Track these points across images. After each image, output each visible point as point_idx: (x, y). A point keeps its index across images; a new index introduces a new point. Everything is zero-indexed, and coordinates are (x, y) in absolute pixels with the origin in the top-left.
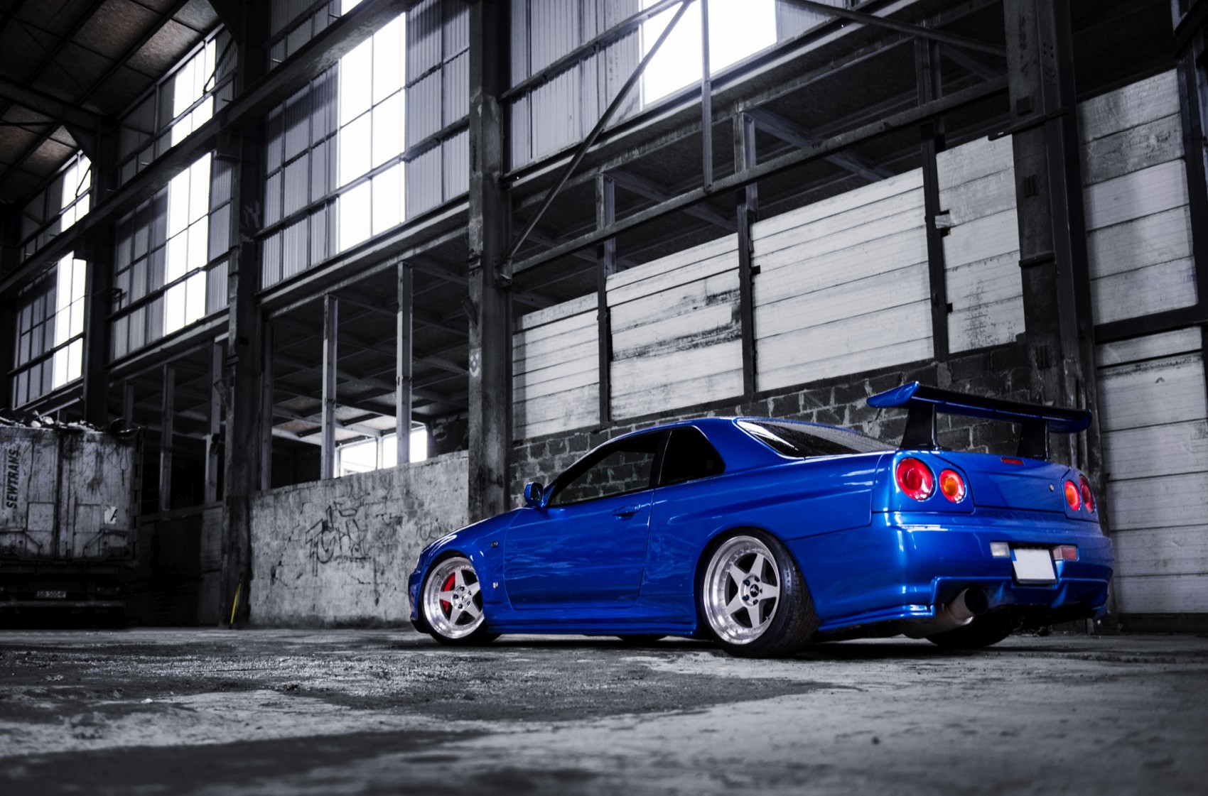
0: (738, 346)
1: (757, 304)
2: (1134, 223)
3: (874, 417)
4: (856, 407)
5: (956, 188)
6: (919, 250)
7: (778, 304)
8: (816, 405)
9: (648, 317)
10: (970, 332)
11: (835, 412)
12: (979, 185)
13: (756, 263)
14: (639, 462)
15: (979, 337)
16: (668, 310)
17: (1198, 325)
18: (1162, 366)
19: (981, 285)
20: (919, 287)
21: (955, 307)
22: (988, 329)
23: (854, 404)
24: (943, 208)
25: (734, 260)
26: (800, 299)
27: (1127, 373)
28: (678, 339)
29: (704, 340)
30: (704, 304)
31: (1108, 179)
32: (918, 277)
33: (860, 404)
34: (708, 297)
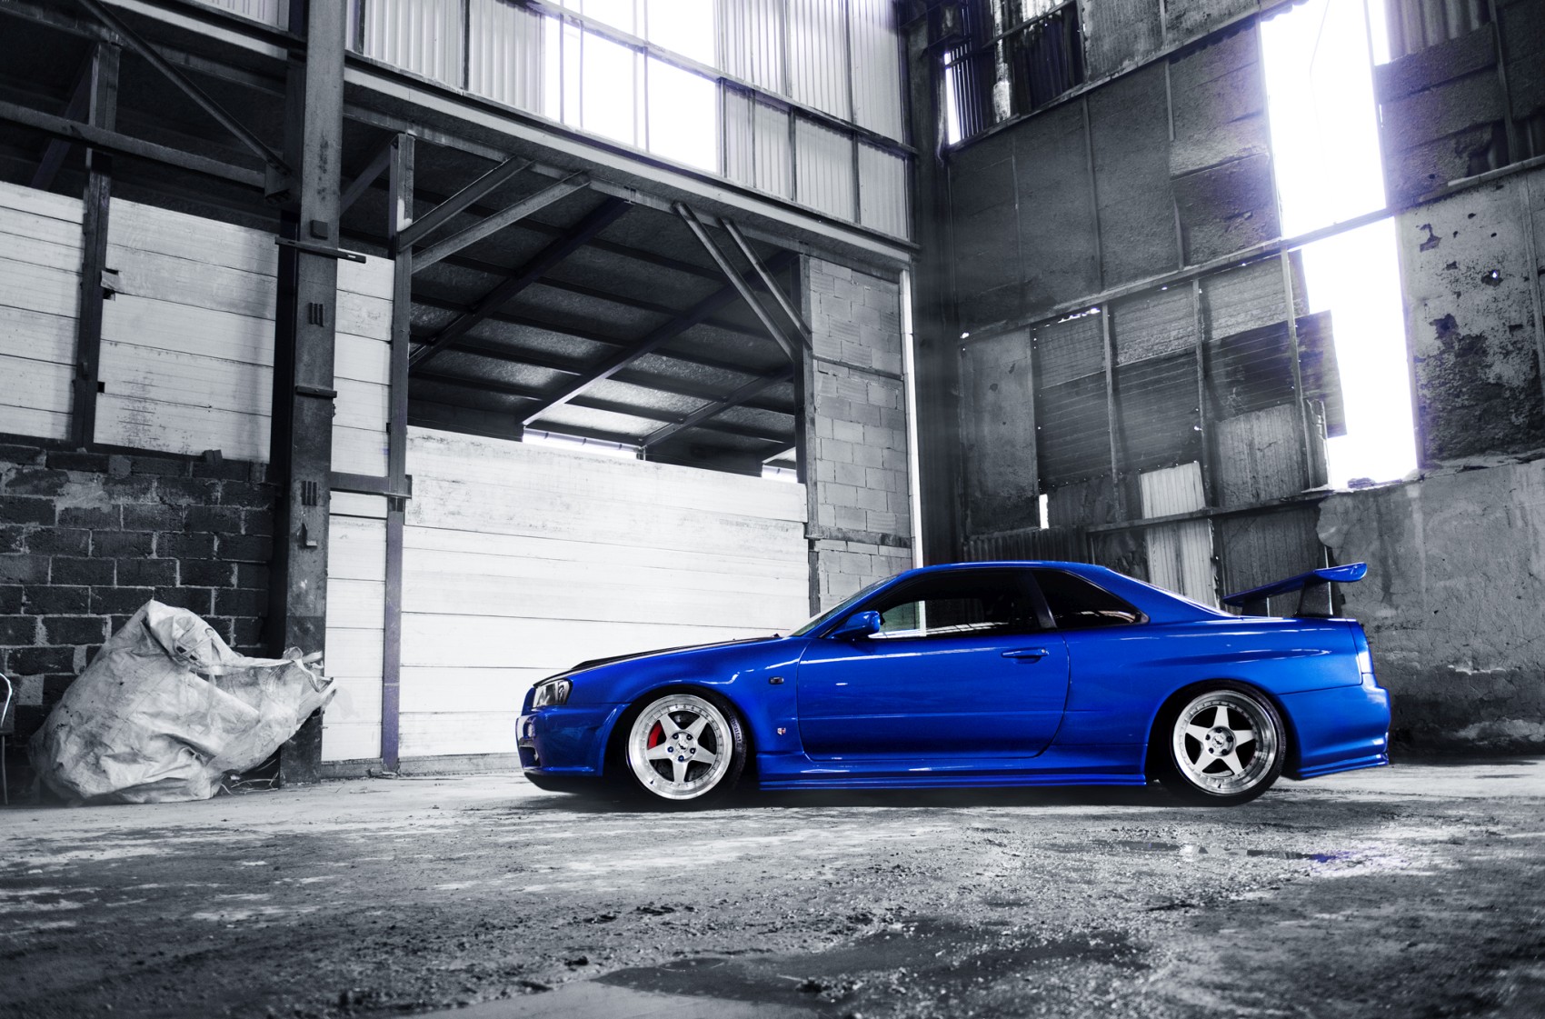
5: (136, 250)
6: (64, 296)
10: (129, 426)
12: (165, 262)
15: (140, 435)
17: (385, 495)
18: (349, 524)
19: (149, 375)
20: (56, 342)
21: (107, 388)
22: (155, 430)
24: (111, 265)
32: (55, 331)
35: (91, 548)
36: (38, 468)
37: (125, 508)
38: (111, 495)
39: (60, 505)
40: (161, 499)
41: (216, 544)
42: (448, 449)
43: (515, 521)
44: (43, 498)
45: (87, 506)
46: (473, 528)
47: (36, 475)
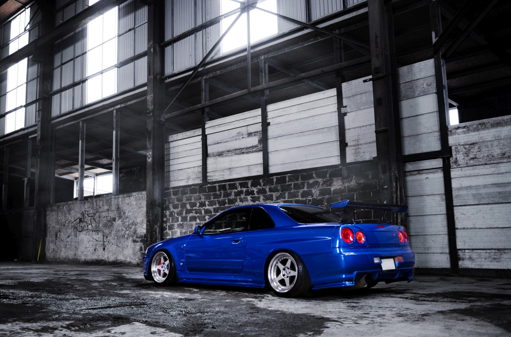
0: (260, 154)
1: (269, 138)
2: (418, 117)
3: (317, 187)
4: (309, 182)
5: (350, 97)
6: (334, 120)
7: (278, 138)
8: (294, 181)
9: (223, 140)
10: (355, 155)
11: (301, 184)
12: (358, 97)
13: (268, 121)
14: (219, 199)
15: (358, 157)
16: (231, 138)
17: (441, 158)
18: (428, 173)
19: (359, 136)
20: (334, 136)
21: (349, 144)
22: (362, 154)
23: (308, 181)
24: (344, 105)
25: (259, 119)
26: (286, 137)
27: (415, 175)
28: (236, 150)
29: (247, 151)
30: (246, 136)
31: (408, 99)
32: (334, 132)
33: (311, 181)
34: (248, 134)
36: (327, 179)
37: (347, 187)
38: (343, 183)
39: (332, 189)
40: (356, 182)
41: (372, 193)
42: (468, 130)
43: (507, 155)
44: (329, 187)
45: (338, 188)
46: (484, 163)
47: (327, 181)
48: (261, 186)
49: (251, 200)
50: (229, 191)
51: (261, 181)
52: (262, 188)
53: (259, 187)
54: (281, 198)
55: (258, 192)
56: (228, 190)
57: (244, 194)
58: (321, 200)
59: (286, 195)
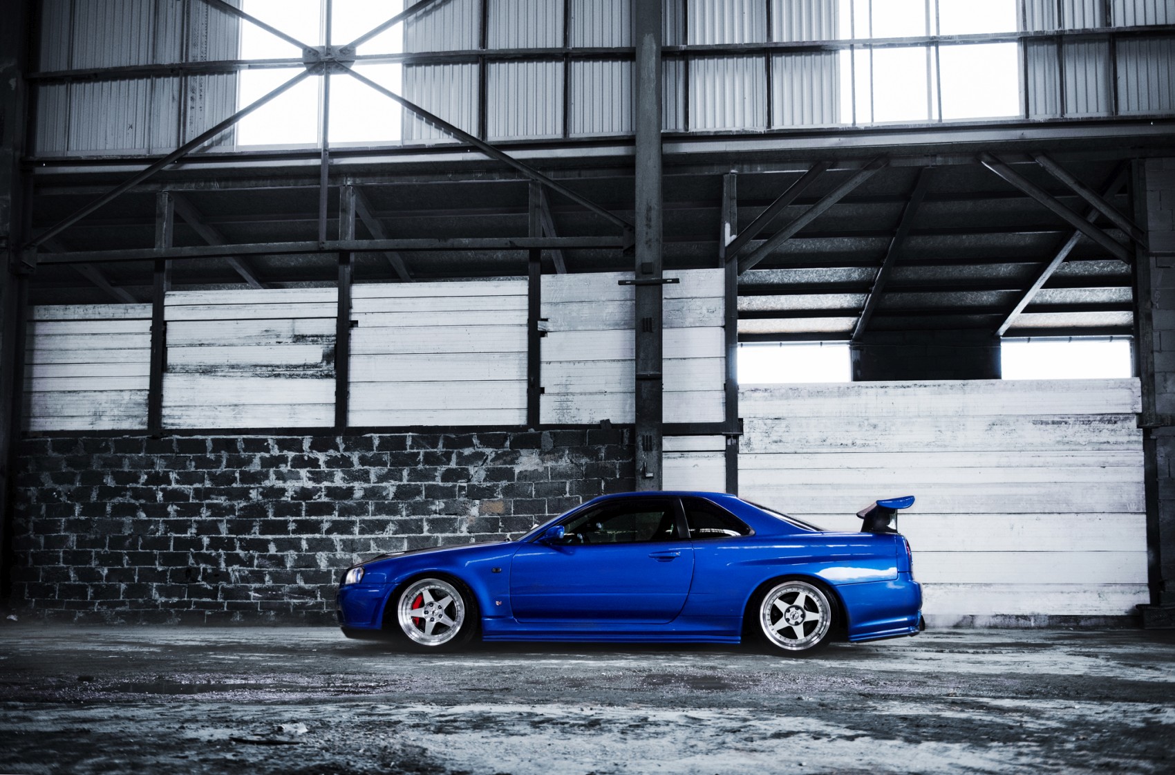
0: (330, 385)
1: (352, 353)
2: (687, 361)
3: (480, 463)
4: (463, 453)
5: (557, 304)
6: (520, 341)
7: (376, 357)
8: (425, 448)
9: (218, 339)
10: (558, 411)
11: (442, 454)
12: (575, 307)
13: (353, 318)
14: (214, 470)
15: (565, 416)
16: (245, 338)
17: (723, 435)
18: (698, 457)
19: (569, 379)
20: (517, 369)
21: (546, 391)
22: (573, 412)
23: (461, 450)
24: (543, 316)
25: (333, 311)
26: (399, 356)
27: (674, 458)
28: (256, 366)
29: (288, 373)
30: (289, 340)
31: (671, 328)
32: (517, 362)
33: (467, 451)
34: (295, 336)
35: (534, 493)
36: (505, 450)
37: (551, 468)
38: (543, 461)
39: (517, 469)
40: (571, 460)
41: (603, 484)
42: (772, 396)
43: (828, 442)
44: (509, 466)
45: (530, 469)
46: (793, 451)
47: (504, 454)
48: (339, 451)
49: (310, 479)
50: (244, 455)
51: (339, 440)
52: (342, 455)
53: (332, 452)
54: (392, 479)
55: (329, 463)
56: (242, 453)
57: (289, 464)
58: (488, 488)
59: (405, 473)
